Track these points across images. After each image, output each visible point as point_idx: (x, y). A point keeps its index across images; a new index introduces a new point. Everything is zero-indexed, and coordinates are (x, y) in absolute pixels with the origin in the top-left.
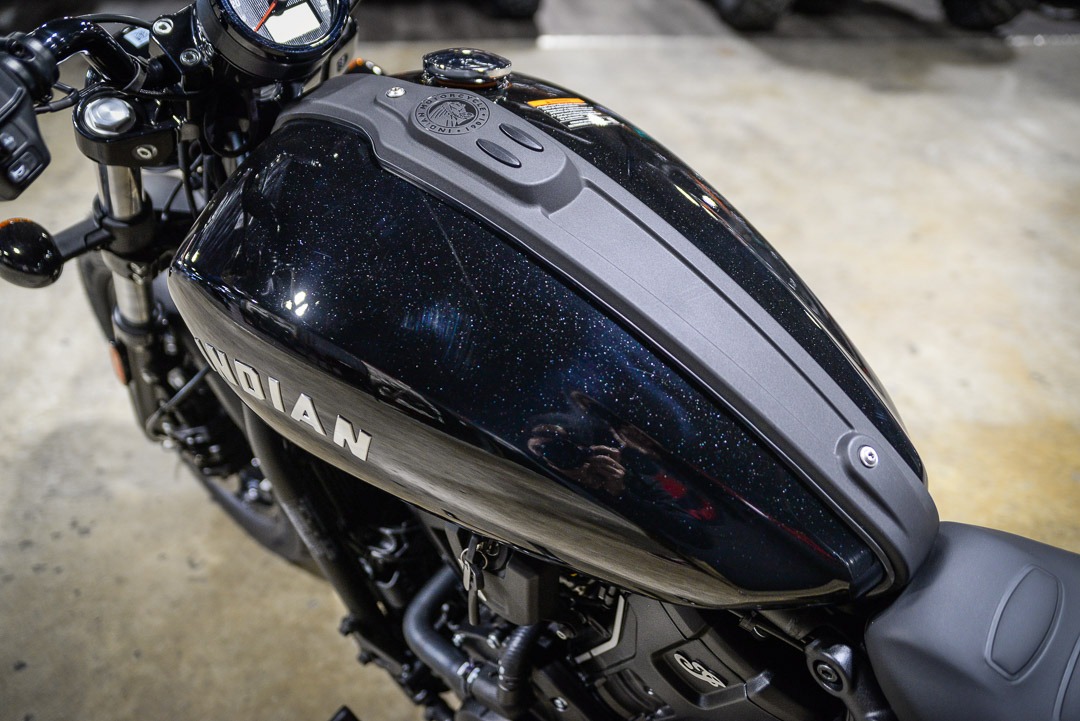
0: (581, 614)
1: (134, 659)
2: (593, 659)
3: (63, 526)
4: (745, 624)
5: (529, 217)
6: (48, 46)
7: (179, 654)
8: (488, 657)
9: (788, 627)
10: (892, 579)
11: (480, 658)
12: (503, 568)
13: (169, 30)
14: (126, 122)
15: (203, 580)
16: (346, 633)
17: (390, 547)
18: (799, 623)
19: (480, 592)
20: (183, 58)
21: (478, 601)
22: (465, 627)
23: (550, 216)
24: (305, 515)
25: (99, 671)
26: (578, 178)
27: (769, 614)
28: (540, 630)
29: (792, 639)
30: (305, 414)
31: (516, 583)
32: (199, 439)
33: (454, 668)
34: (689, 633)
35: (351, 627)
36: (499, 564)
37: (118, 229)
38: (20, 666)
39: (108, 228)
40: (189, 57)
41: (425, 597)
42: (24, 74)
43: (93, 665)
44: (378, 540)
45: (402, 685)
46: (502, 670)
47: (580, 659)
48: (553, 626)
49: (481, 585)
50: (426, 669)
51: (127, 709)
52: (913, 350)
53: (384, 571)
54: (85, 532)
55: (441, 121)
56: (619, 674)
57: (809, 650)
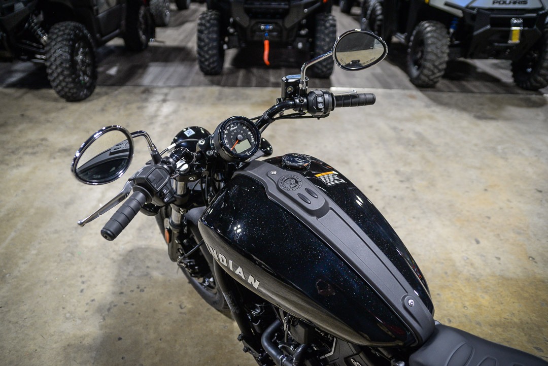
0: (322, 342)
1: (159, 341)
2: (326, 358)
3: (134, 287)
4: (373, 351)
5: (312, 220)
6: (174, 160)
7: (176, 341)
8: (290, 354)
9: (385, 354)
10: (417, 342)
11: (287, 354)
12: (297, 324)
13: (203, 143)
14: (187, 169)
15: (185, 313)
16: (240, 340)
17: (258, 311)
18: (389, 353)
19: (289, 332)
20: (207, 153)
21: (288, 334)
22: (283, 342)
23: (319, 219)
24: (230, 297)
25: (147, 344)
26: (328, 207)
27: (380, 349)
28: (308, 346)
29: (387, 358)
30: (240, 272)
31: (301, 330)
32: (192, 264)
33: (278, 357)
34: (355, 352)
35: (242, 338)
36: (296, 323)
37: (178, 198)
38: (120, 339)
39: (175, 197)
40: (209, 153)
41: (269, 330)
42: (168, 169)
43: (145, 342)
44: (254, 308)
45: (258, 361)
46: (294, 359)
47: (321, 358)
48: (313, 345)
49: (289, 330)
50: (268, 356)
51: (157, 359)
52: (478, 242)
53: (255, 319)
54: (142, 291)
55: (287, 185)
56: (334, 364)
57: (392, 362)
